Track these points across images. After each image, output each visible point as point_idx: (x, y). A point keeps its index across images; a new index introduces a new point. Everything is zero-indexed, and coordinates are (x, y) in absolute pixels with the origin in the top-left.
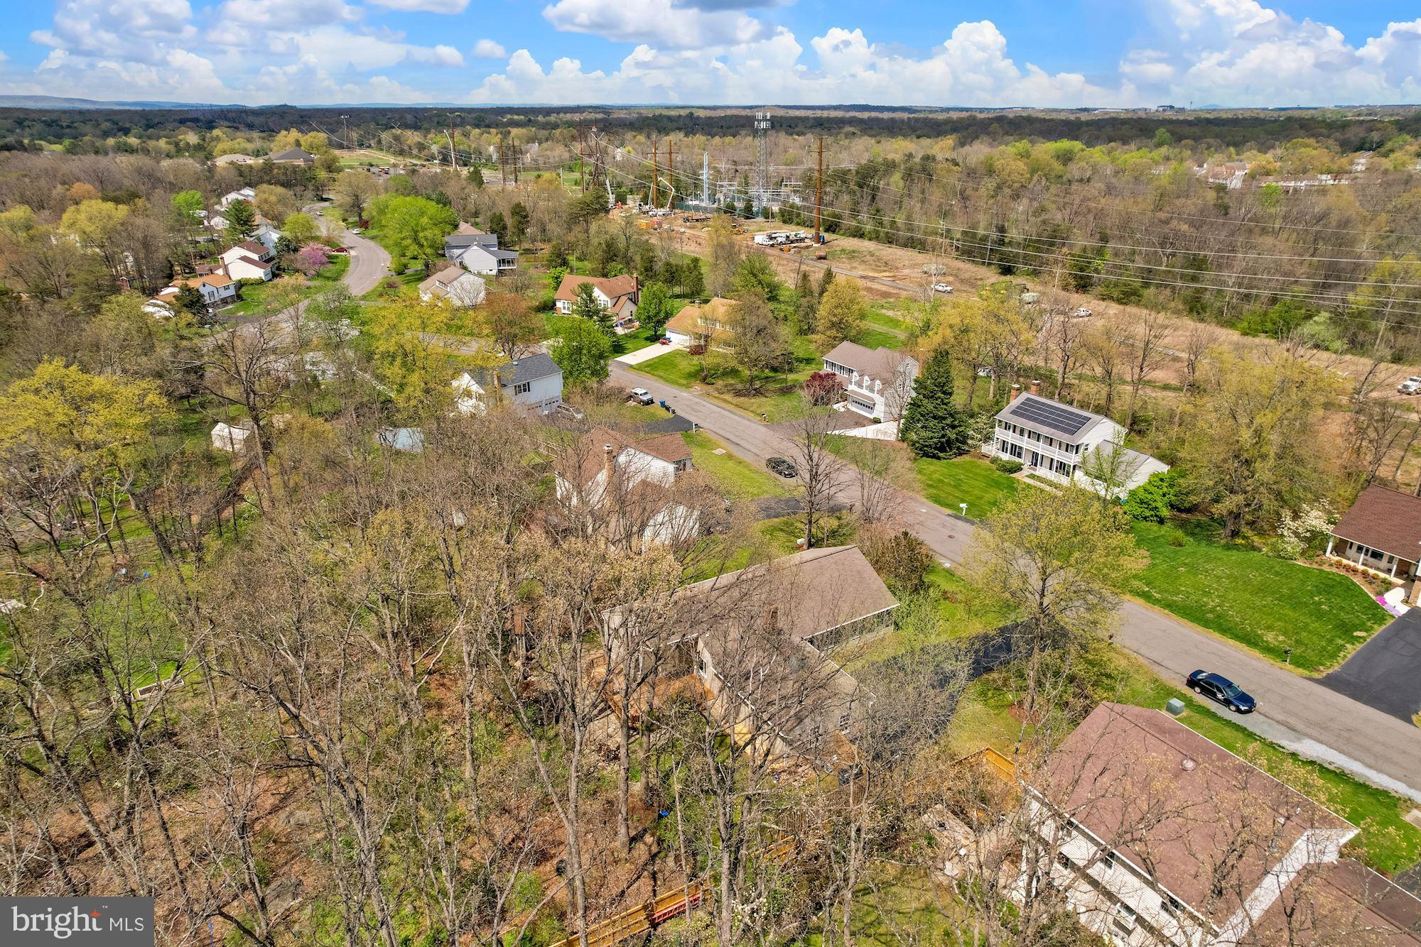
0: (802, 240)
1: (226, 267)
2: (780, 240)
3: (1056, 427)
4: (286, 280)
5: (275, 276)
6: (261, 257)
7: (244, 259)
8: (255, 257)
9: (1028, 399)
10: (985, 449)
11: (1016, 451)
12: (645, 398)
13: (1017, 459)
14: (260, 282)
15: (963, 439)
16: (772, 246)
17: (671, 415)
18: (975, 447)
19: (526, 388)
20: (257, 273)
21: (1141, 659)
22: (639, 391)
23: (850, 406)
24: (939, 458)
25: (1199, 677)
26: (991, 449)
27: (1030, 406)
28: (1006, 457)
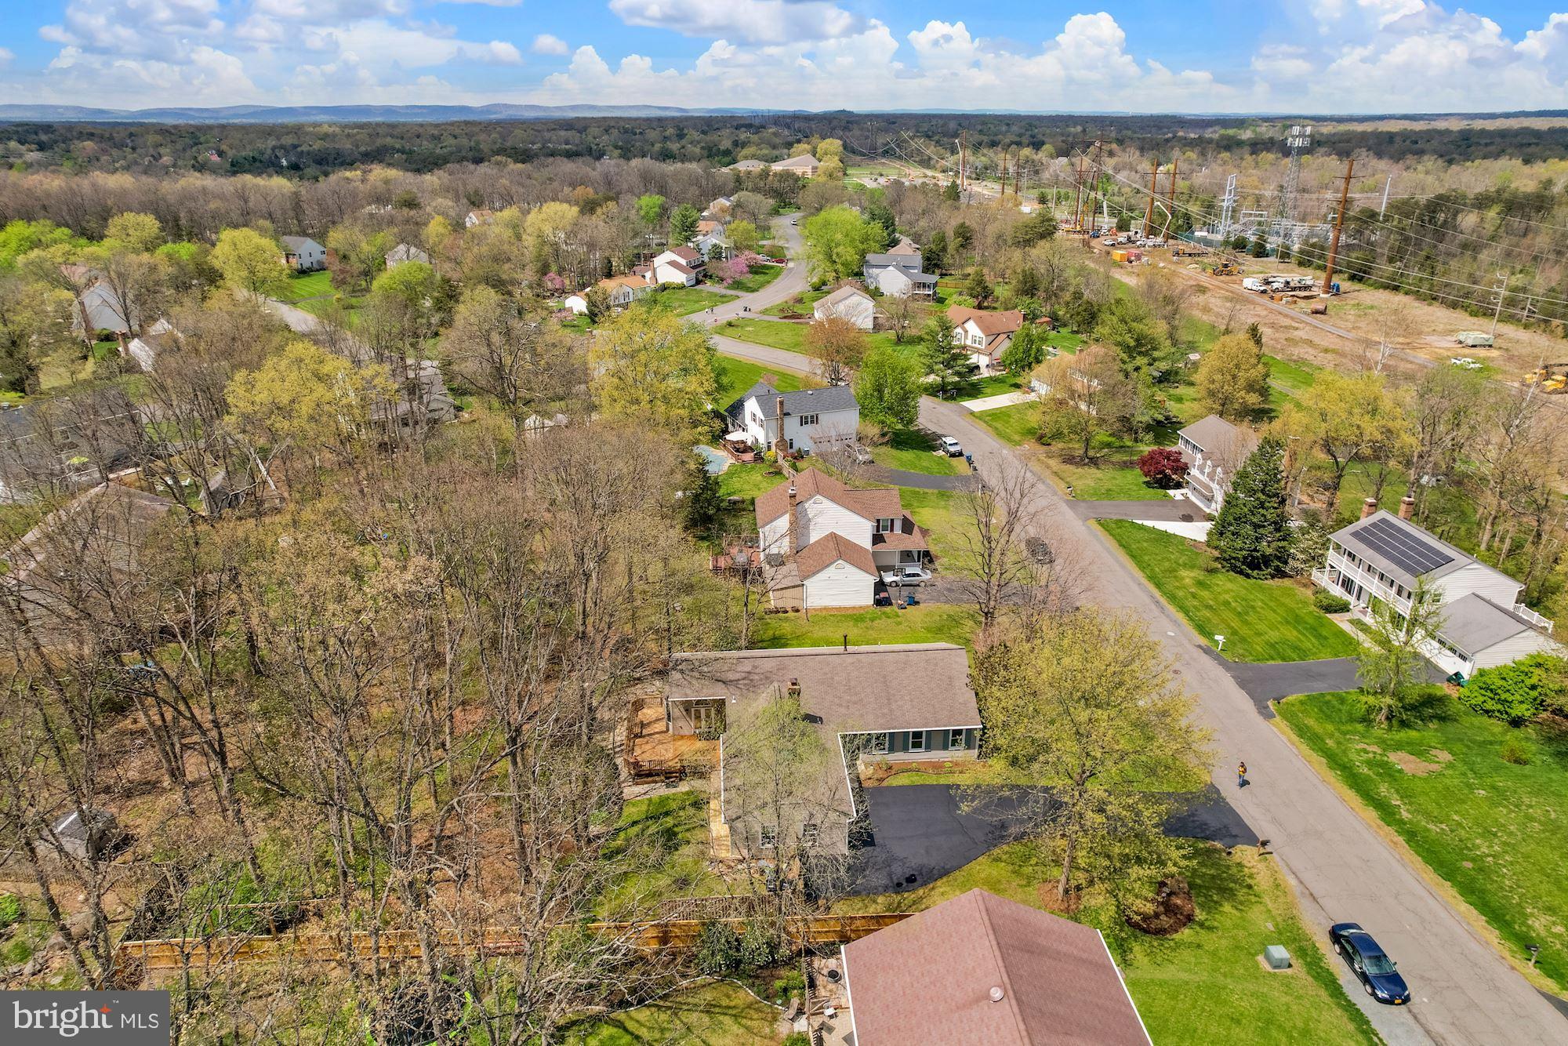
0: (1307, 288)
1: (654, 270)
2: (1275, 285)
3: (1400, 563)
4: (709, 286)
5: (698, 282)
6: (689, 263)
7: (673, 264)
8: (683, 262)
9: (1384, 521)
10: (1316, 575)
11: (1347, 584)
12: (952, 449)
13: (1347, 597)
14: (683, 287)
15: (1283, 557)
16: (1264, 292)
17: (970, 472)
18: (1300, 572)
19: (814, 420)
20: (679, 278)
21: (1292, 881)
22: (949, 440)
23: (1190, 495)
24: (1248, 576)
25: (1345, 933)
26: (1322, 579)
27: (1382, 530)
28: (1337, 591)
